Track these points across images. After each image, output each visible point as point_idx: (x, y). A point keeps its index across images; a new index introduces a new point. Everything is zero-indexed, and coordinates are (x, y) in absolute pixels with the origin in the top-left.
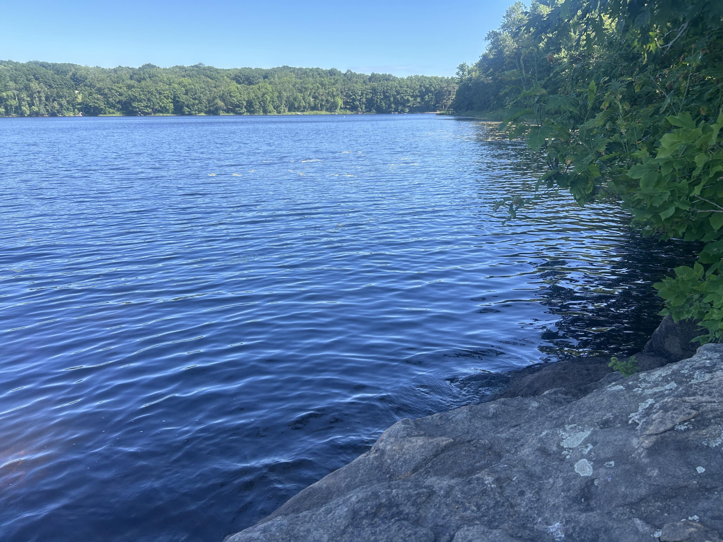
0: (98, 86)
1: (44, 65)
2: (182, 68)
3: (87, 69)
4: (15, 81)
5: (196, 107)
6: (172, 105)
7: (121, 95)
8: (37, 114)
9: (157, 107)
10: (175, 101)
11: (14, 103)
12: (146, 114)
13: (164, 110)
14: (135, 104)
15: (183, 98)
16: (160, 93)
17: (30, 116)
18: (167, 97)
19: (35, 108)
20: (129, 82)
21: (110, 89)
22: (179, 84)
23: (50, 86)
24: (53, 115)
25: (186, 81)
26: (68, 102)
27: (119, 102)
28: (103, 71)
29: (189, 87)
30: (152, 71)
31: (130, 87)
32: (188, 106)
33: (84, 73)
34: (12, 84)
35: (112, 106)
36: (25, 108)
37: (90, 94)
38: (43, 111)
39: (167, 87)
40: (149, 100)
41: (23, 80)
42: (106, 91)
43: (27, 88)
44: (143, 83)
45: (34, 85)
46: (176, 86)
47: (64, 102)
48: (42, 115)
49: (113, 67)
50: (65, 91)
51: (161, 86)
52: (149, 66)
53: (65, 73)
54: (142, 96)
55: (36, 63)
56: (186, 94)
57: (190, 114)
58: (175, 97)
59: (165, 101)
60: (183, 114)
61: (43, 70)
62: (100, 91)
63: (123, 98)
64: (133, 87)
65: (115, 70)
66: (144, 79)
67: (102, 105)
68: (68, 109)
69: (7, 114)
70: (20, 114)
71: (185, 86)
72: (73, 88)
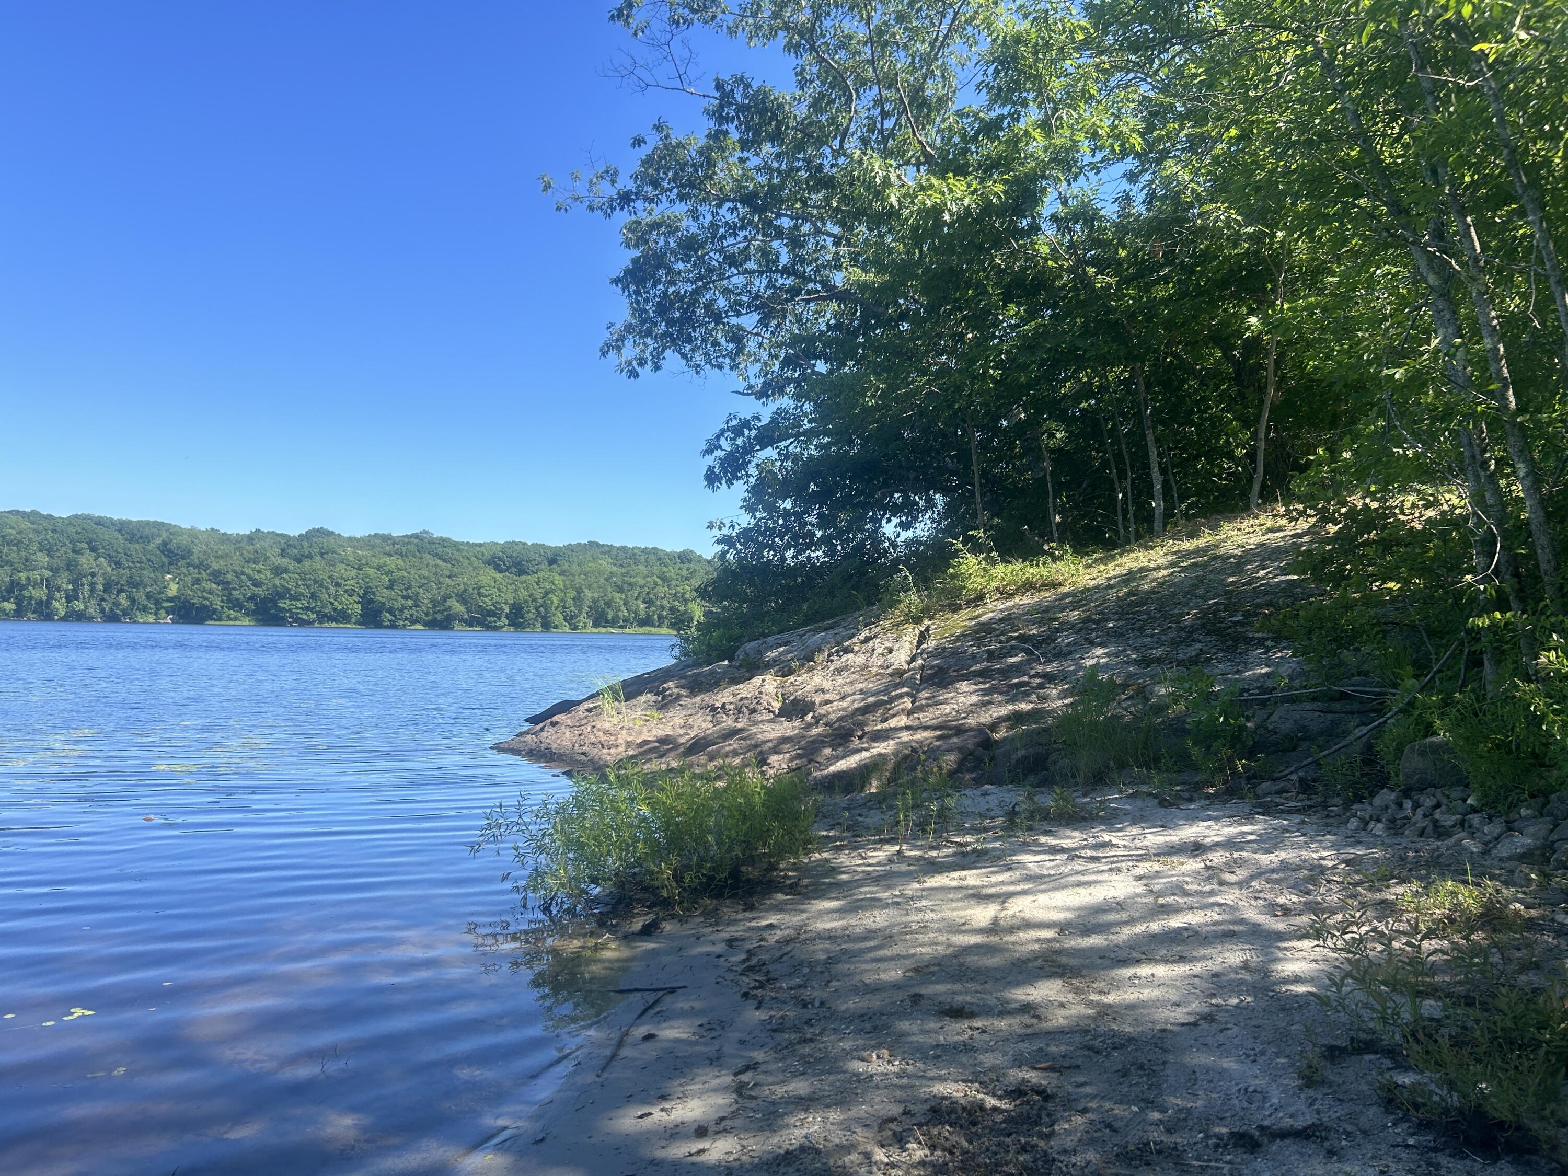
0: (215, 566)
2: (386, 538)
3: (194, 534)
4: (49, 553)
5: (407, 613)
6: (358, 608)
7: (257, 584)
8: (80, 617)
9: (328, 610)
10: (367, 600)
11: (40, 593)
12: (302, 623)
13: (341, 617)
14: (284, 604)
15: (382, 595)
16: (338, 585)
17: (64, 619)
18: (350, 593)
19: (79, 605)
20: (278, 561)
21: (238, 575)
22: (378, 568)
23: (118, 564)
24: (112, 618)
25: (392, 562)
26: (148, 596)
27: (251, 598)
29: (396, 575)
30: (327, 542)
31: (278, 571)
32: (391, 611)
33: (185, 540)
34: (42, 558)
35: (236, 605)
36: (60, 607)
37: (197, 581)
38: (92, 610)
39: (353, 573)
40: (313, 596)
41: (65, 552)
42: (230, 577)
43: (71, 566)
44: (307, 563)
45: (86, 561)
46: (371, 571)
47: (140, 596)
48: (90, 619)
49: (245, 530)
50: (147, 572)
51: (341, 571)
52: (322, 533)
53: (147, 539)
54: (302, 589)
56: (390, 587)
57: (393, 626)
58: (366, 593)
59: (346, 599)
60: (379, 625)
61: (108, 534)
62: (216, 576)
63: (261, 592)
64: (286, 571)
65: (250, 538)
66: (310, 556)
67: (217, 603)
68: (145, 609)
69: (19, 614)
70: (44, 613)
71: (389, 573)
72: (163, 569)
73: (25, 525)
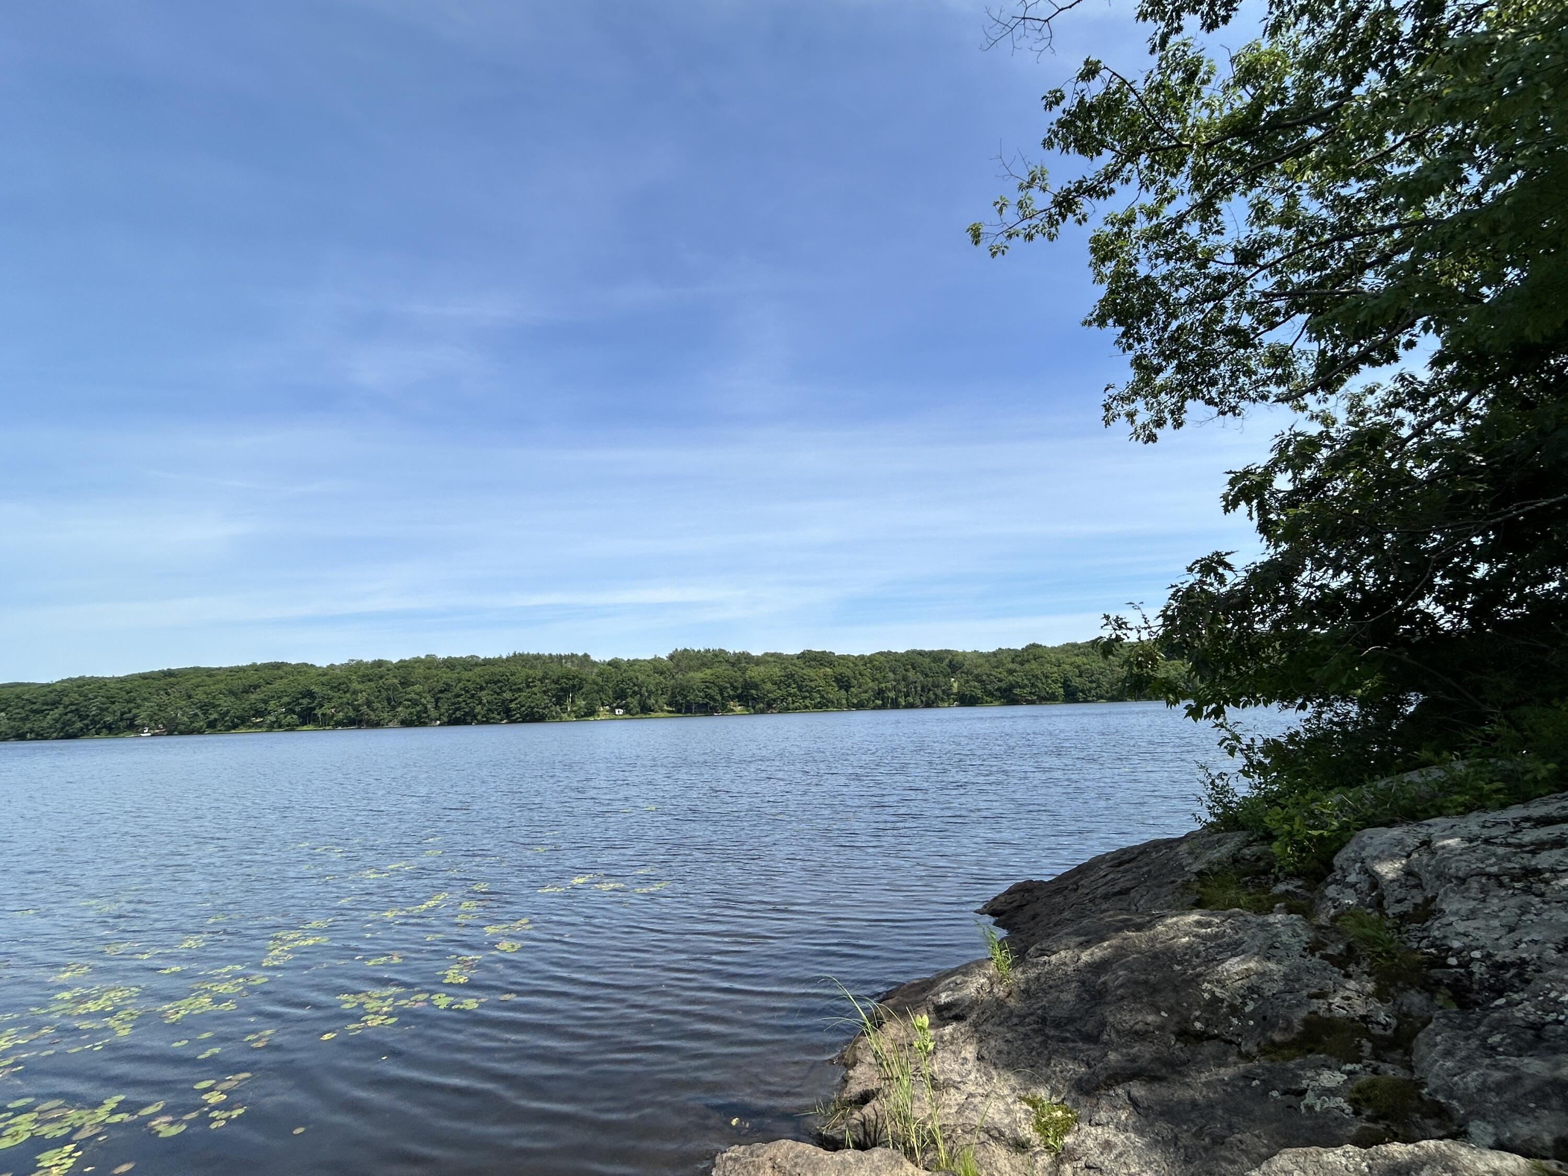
0: (976, 672)
1: (921, 653)
2: (1074, 645)
3: (964, 654)
4: (894, 672)
5: (1093, 692)
6: (1061, 691)
7: (1000, 681)
8: (911, 706)
9: (1043, 694)
10: (1066, 684)
11: (892, 694)
12: (1032, 703)
13: (1051, 698)
14: (1017, 691)
15: (1076, 682)
16: (1047, 677)
17: (906, 707)
18: (1055, 682)
19: (911, 699)
20: (1011, 666)
21: (989, 676)
22: (1071, 664)
23: (927, 675)
24: (928, 705)
25: (1079, 660)
26: (944, 692)
27: (998, 689)
28: (982, 655)
29: (1083, 668)
30: (1037, 652)
31: (1011, 672)
32: (1083, 691)
33: (960, 659)
34: (891, 675)
35: (991, 694)
36: (902, 701)
37: (967, 682)
38: (918, 702)
39: (1056, 669)
40: (1033, 685)
41: (901, 671)
42: (984, 677)
43: (905, 679)
44: (1027, 666)
45: (911, 674)
46: (1067, 667)
47: (939, 692)
48: (917, 707)
49: (992, 649)
50: (941, 679)
51: (1048, 668)
52: (1034, 646)
53: (941, 660)
54: (1026, 682)
55: (914, 652)
56: (1080, 676)
57: (1086, 701)
58: (1065, 681)
59: (1053, 686)
60: (1076, 701)
62: (978, 678)
63: (1003, 685)
64: (1015, 671)
65: (994, 654)
66: (1028, 661)
67: (979, 693)
68: (943, 700)
69: (883, 707)
70: (895, 705)
71: (1078, 667)
72: (947, 676)
73: (882, 659)
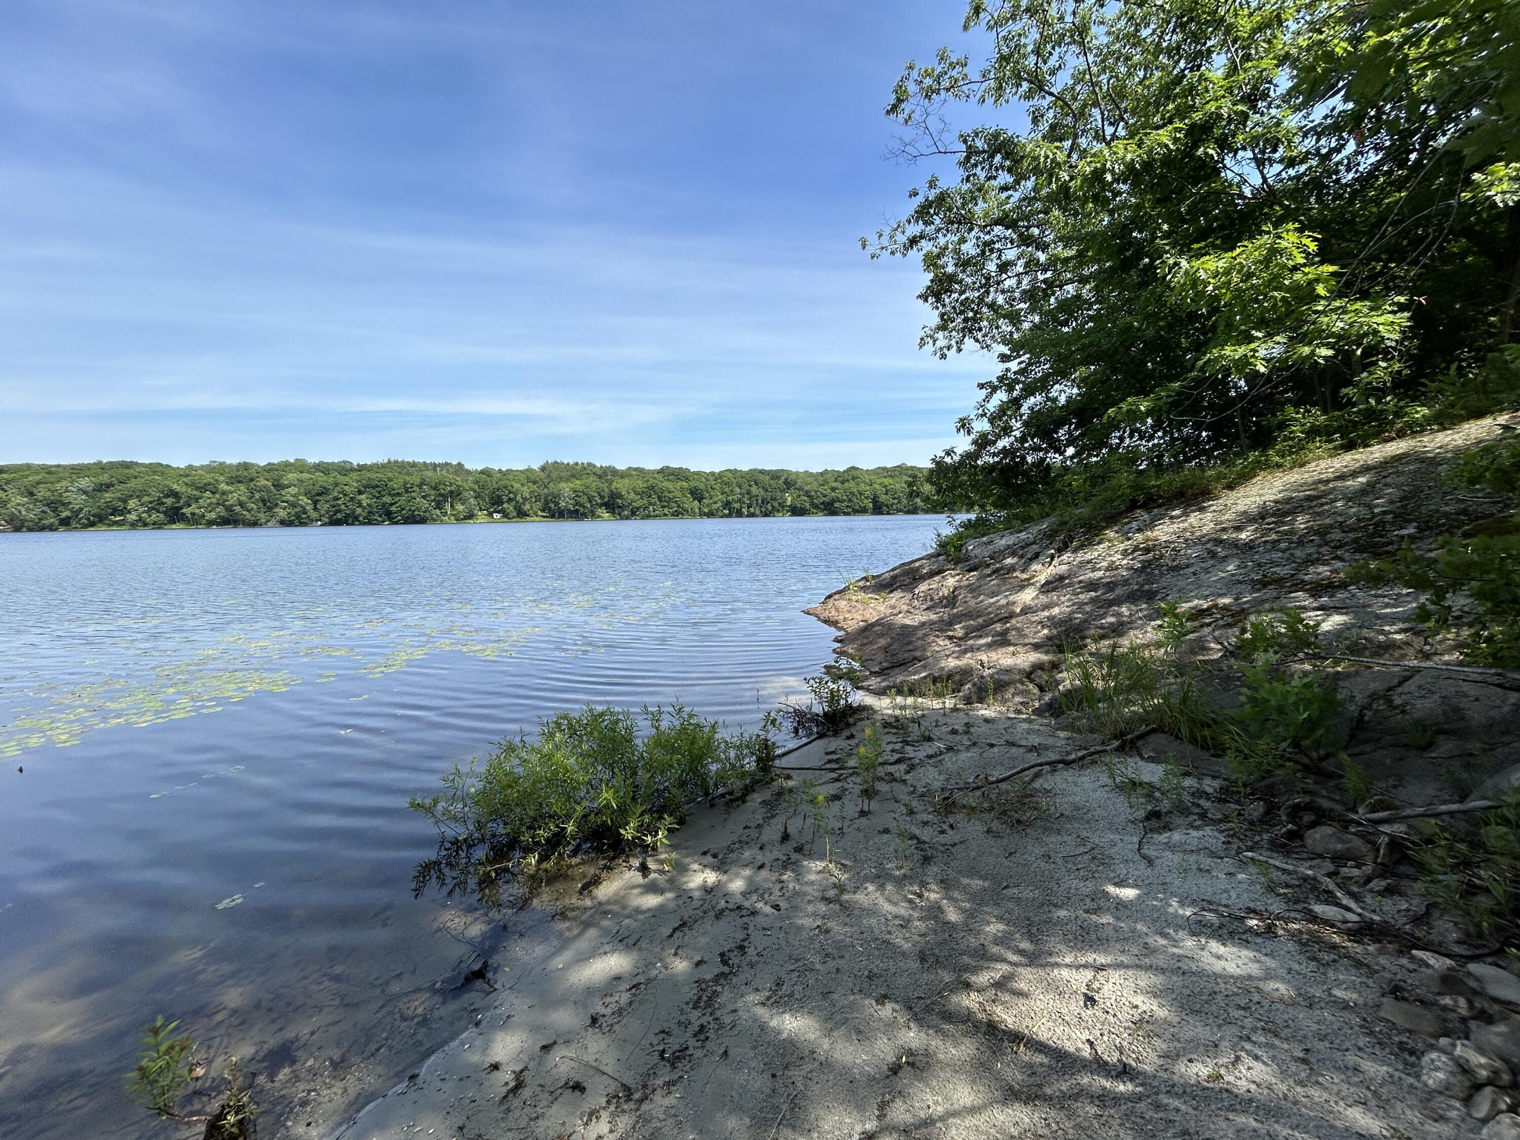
0: (807, 488)
1: (762, 472)
2: (884, 469)
3: (797, 473)
4: (740, 487)
5: (895, 507)
6: (871, 505)
7: (825, 496)
8: (753, 515)
9: (857, 507)
10: (875, 500)
11: (737, 506)
12: (846, 514)
13: (863, 511)
14: (837, 505)
15: (883, 498)
17: (748, 516)
18: (867, 498)
19: (752, 510)
20: (834, 484)
21: (816, 492)
22: (880, 484)
23: (767, 490)
24: (766, 515)
25: (886, 481)
26: (779, 504)
27: (823, 503)
28: (811, 475)
29: (889, 487)
30: (854, 473)
31: (833, 489)
32: (887, 506)
33: (794, 477)
34: (737, 490)
35: (816, 507)
36: (745, 511)
37: (799, 496)
38: (758, 512)
39: (868, 488)
40: (850, 500)
41: (745, 486)
42: (812, 493)
43: (748, 492)
44: (846, 484)
45: (754, 489)
46: (877, 486)
47: (776, 504)
48: (758, 516)
49: (820, 470)
50: (779, 493)
51: (863, 487)
52: (853, 468)
53: (778, 478)
54: (844, 497)
55: (755, 470)
56: (886, 494)
57: (888, 514)
58: (875, 497)
59: (865, 501)
60: (881, 513)
61: (762, 477)
62: (807, 494)
63: (826, 499)
64: (837, 488)
65: (822, 474)
66: (848, 481)
67: (808, 506)
68: (778, 511)
69: (730, 516)
70: (739, 514)
71: (885, 486)
72: (783, 491)
73: (730, 475)
